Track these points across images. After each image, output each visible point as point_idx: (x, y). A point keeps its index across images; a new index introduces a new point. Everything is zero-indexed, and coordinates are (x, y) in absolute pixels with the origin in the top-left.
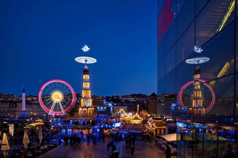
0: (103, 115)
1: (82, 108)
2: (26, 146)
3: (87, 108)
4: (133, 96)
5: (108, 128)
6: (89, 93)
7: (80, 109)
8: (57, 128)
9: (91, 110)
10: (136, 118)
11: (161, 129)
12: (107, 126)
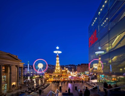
0: (64, 73)
1: (56, 70)
2: (40, 85)
3: (58, 70)
4: (70, 65)
5: (66, 78)
6: (59, 65)
7: (55, 71)
8: (47, 78)
9: (59, 71)
10: (75, 74)
11: (87, 78)
12: (66, 77)
